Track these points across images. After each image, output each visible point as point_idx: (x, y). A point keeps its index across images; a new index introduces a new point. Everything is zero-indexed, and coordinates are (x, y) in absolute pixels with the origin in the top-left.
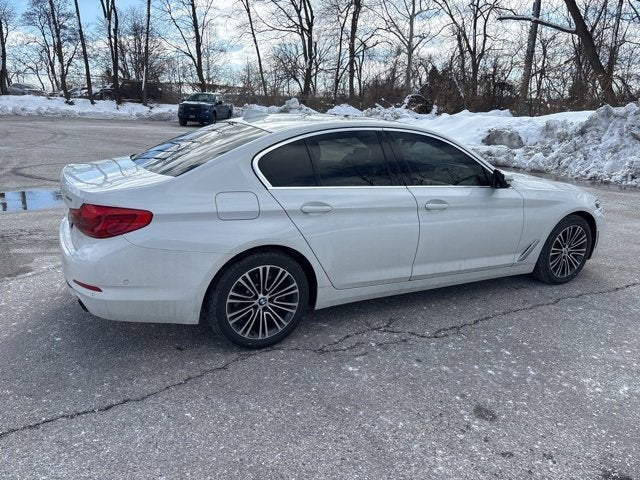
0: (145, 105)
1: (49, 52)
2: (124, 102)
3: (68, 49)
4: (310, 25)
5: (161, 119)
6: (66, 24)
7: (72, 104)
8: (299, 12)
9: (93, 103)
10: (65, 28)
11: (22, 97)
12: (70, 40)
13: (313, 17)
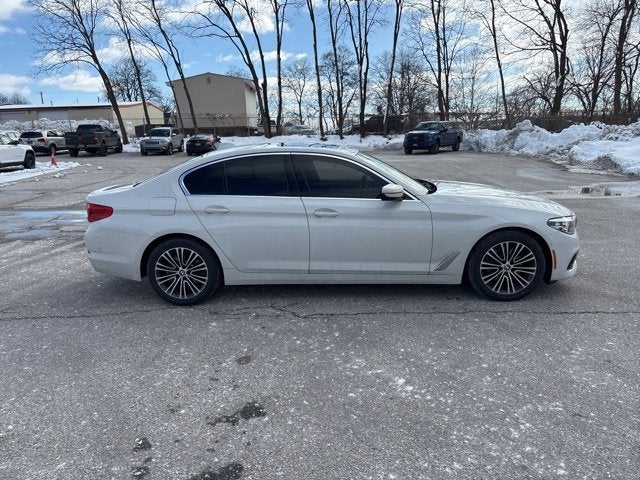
0: (385, 137)
1: (333, 97)
2: (368, 135)
3: (349, 92)
4: (564, 39)
5: (393, 148)
6: (348, 71)
7: (325, 140)
8: (552, 28)
9: (342, 138)
10: (347, 74)
11: (290, 137)
12: (350, 84)
13: (567, 31)
